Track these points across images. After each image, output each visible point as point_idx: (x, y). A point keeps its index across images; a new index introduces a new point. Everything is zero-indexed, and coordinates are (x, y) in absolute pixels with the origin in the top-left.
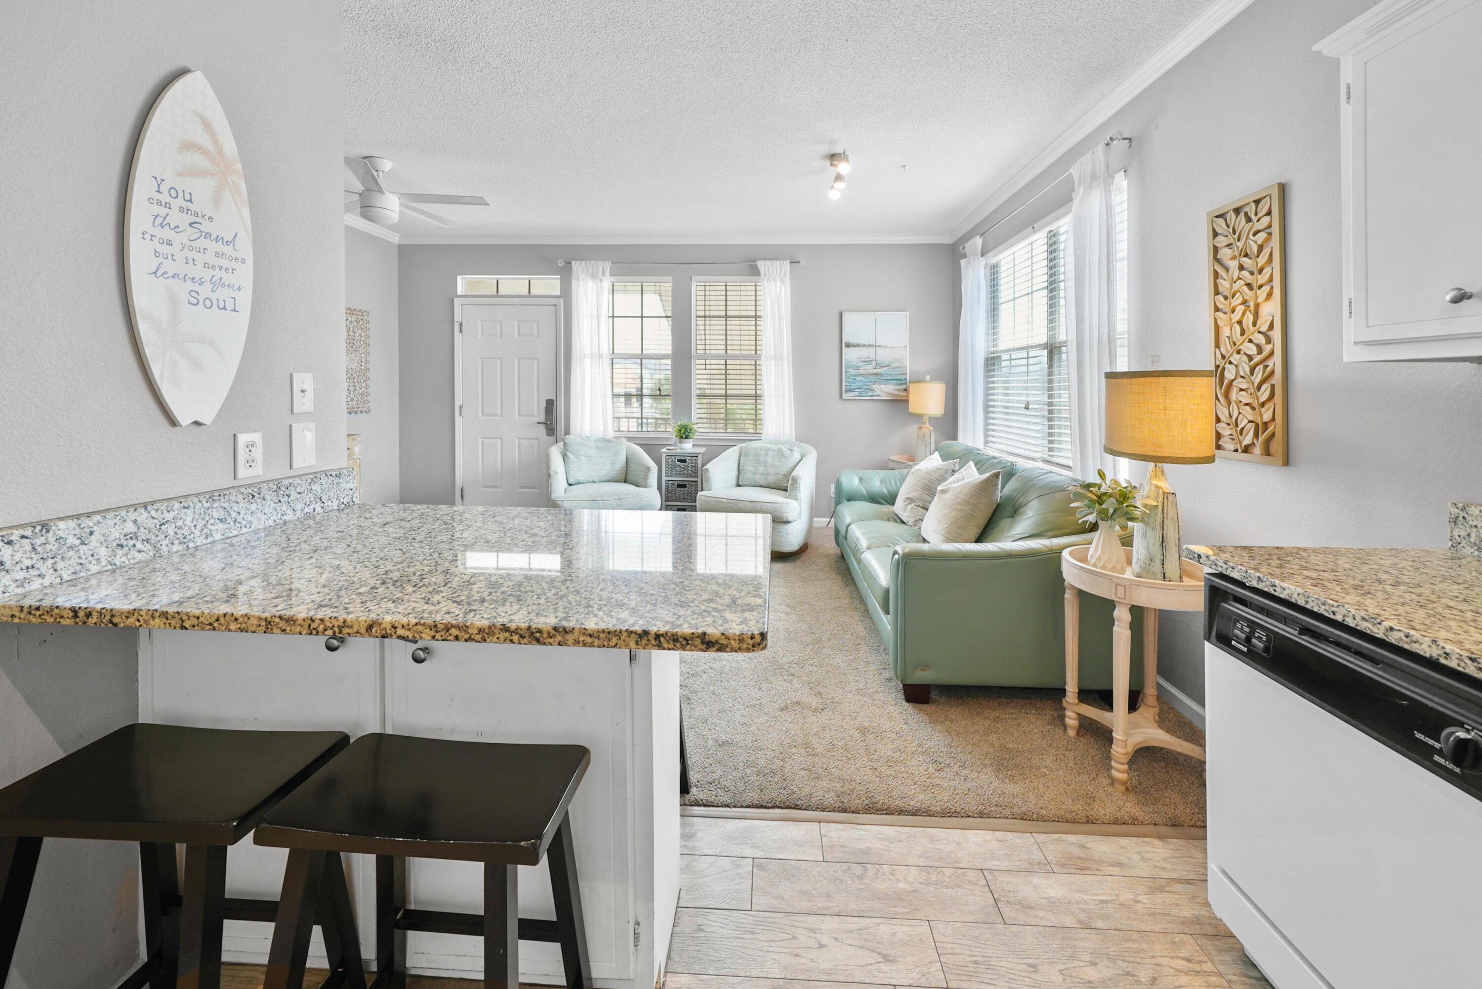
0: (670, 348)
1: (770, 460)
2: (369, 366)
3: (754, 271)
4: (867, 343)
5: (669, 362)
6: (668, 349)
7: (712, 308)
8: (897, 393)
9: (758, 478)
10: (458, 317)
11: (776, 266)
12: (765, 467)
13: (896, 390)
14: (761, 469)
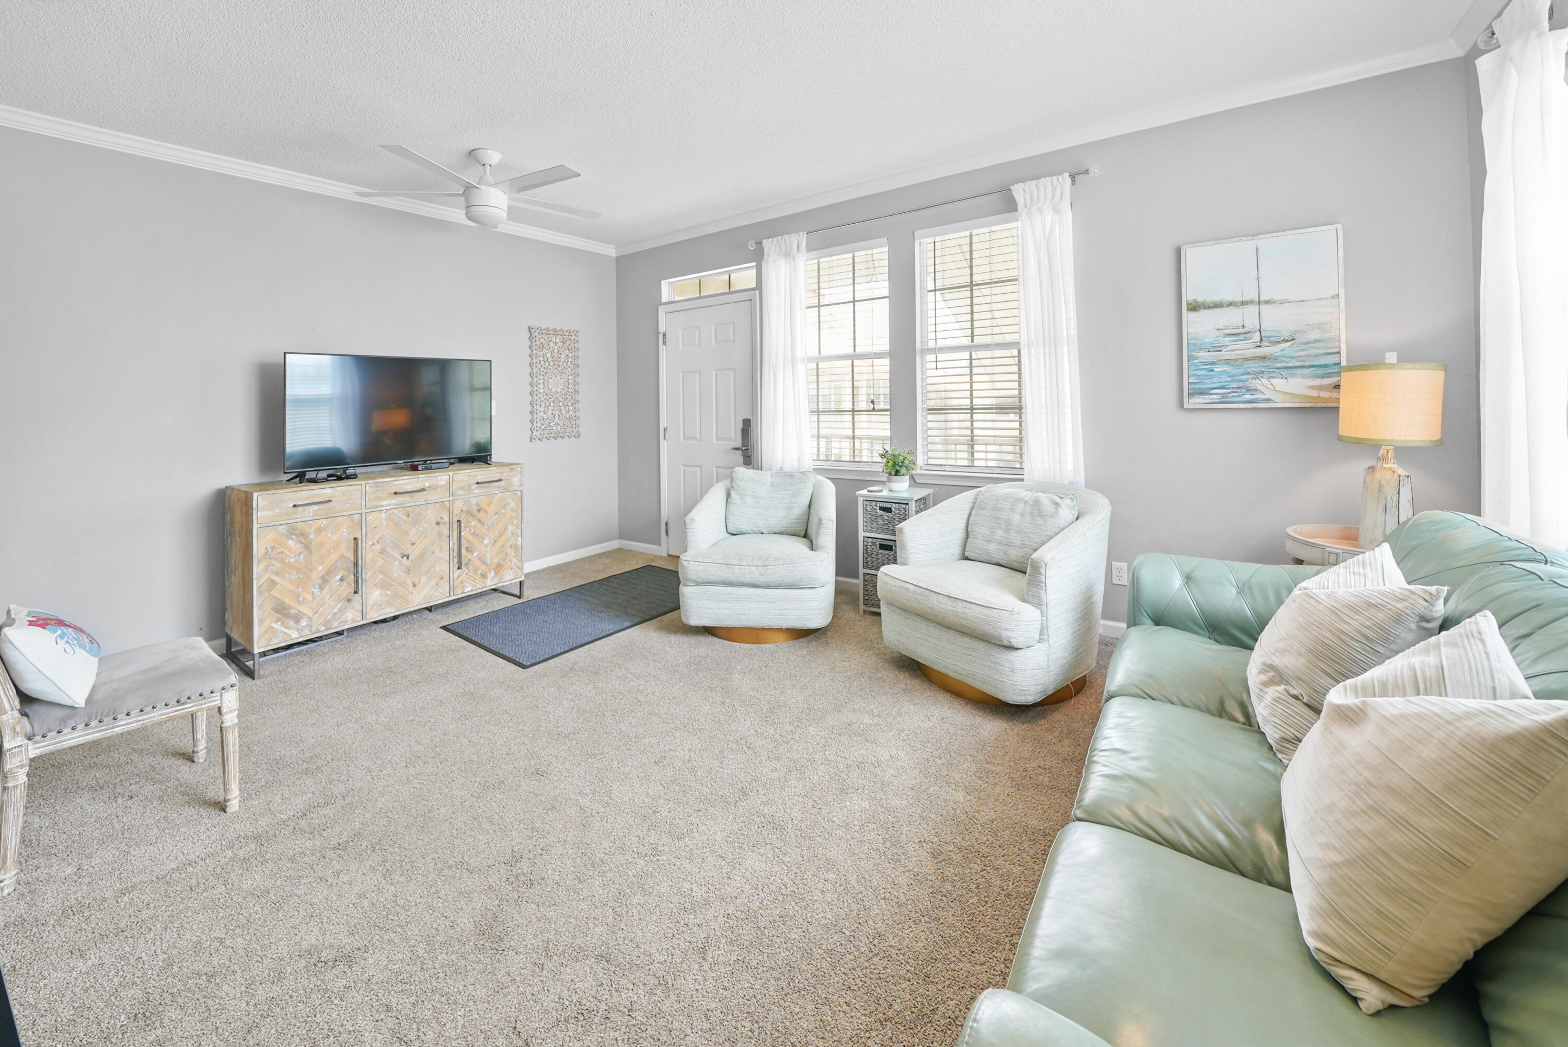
0: (887, 341)
1: (1016, 518)
2: (577, 388)
3: (1009, 206)
4: (1239, 299)
5: (887, 361)
6: (884, 345)
7: (948, 274)
8: (1315, 393)
9: (994, 551)
10: (662, 329)
11: (1045, 188)
12: (1007, 531)
13: (1311, 387)
14: (999, 534)
